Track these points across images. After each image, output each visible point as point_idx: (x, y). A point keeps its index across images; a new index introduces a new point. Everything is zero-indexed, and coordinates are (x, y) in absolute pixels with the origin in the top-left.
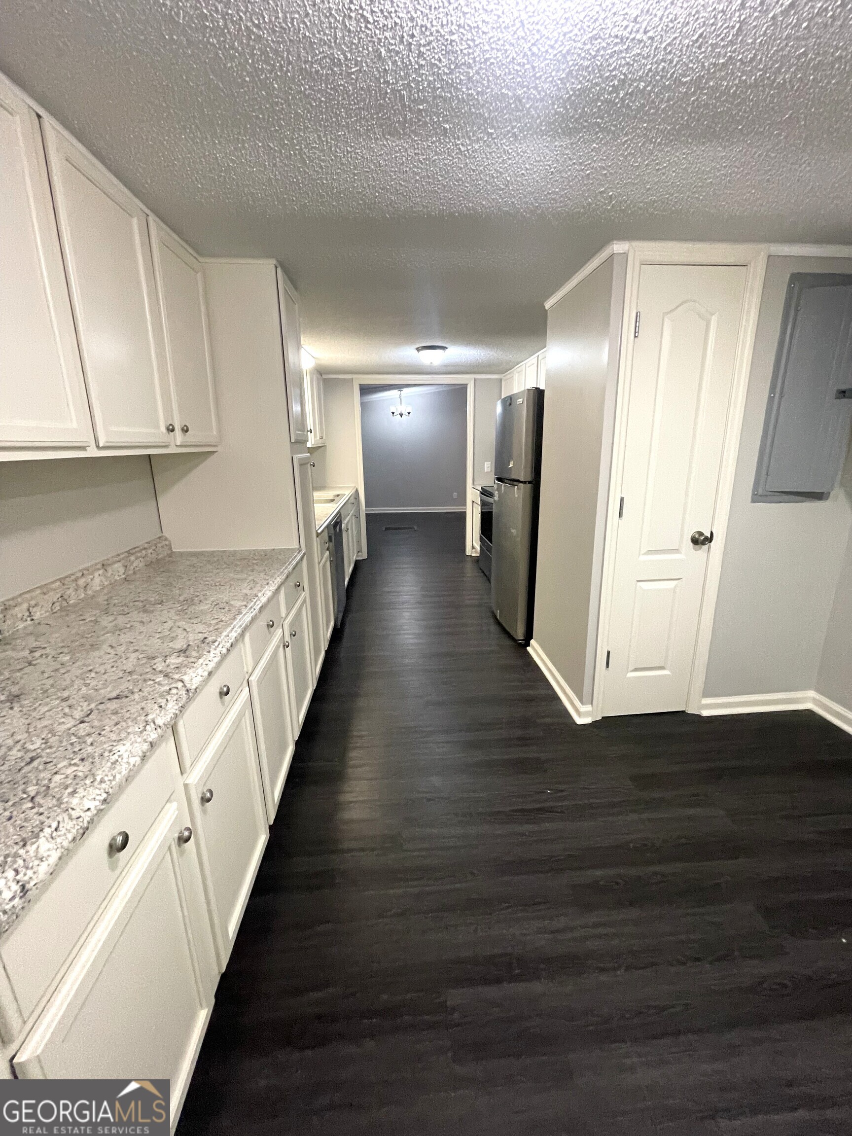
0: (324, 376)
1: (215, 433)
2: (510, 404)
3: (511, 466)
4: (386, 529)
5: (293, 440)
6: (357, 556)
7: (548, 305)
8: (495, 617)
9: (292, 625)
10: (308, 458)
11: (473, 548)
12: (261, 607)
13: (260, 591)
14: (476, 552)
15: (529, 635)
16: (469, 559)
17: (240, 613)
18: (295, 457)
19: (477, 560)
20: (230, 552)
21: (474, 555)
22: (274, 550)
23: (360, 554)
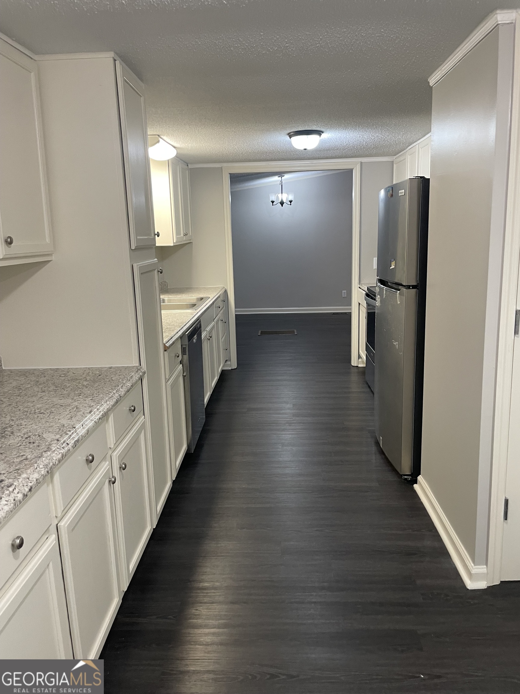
0: (190, 166)
1: (48, 240)
2: (392, 196)
3: (393, 267)
4: (262, 333)
5: (133, 248)
6: (223, 366)
7: (432, 81)
8: (377, 443)
9: (122, 457)
10: (154, 264)
11: (359, 357)
12: (77, 441)
13: (79, 421)
14: (363, 362)
15: (416, 470)
16: (353, 370)
17: (49, 449)
18: (135, 265)
19: (362, 372)
20: (63, 370)
21: (360, 366)
22: (111, 368)
23: (228, 363)
